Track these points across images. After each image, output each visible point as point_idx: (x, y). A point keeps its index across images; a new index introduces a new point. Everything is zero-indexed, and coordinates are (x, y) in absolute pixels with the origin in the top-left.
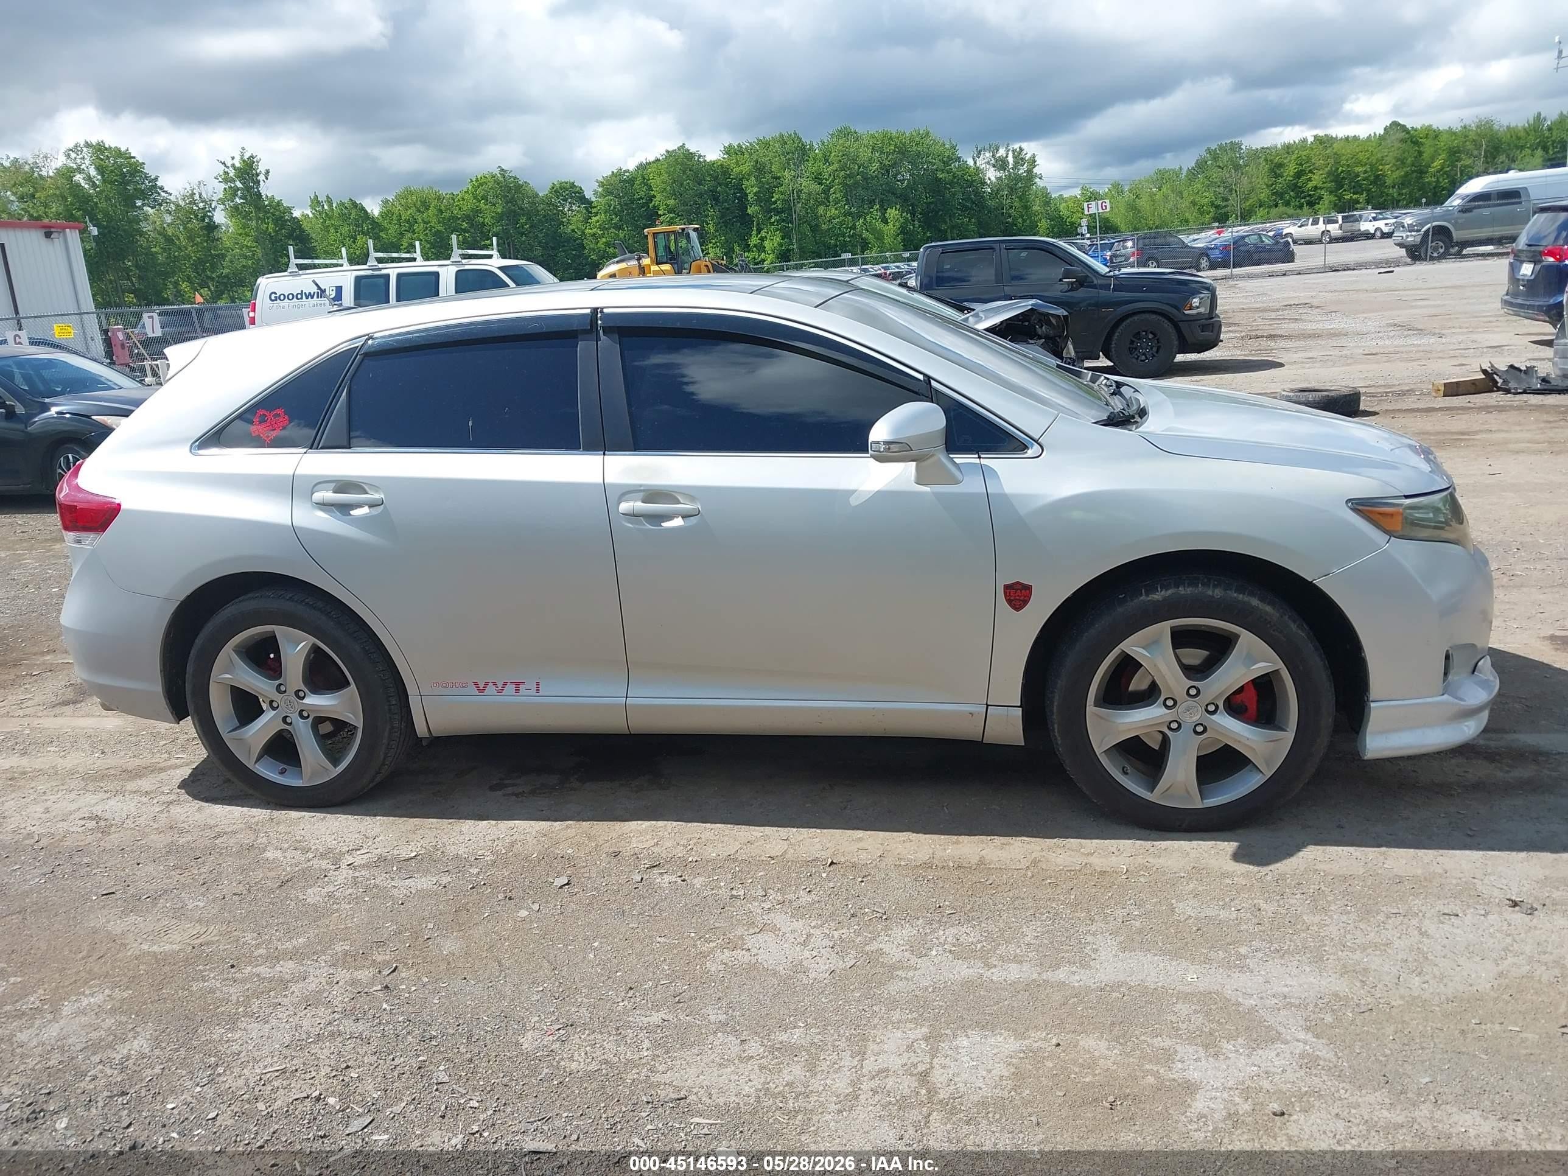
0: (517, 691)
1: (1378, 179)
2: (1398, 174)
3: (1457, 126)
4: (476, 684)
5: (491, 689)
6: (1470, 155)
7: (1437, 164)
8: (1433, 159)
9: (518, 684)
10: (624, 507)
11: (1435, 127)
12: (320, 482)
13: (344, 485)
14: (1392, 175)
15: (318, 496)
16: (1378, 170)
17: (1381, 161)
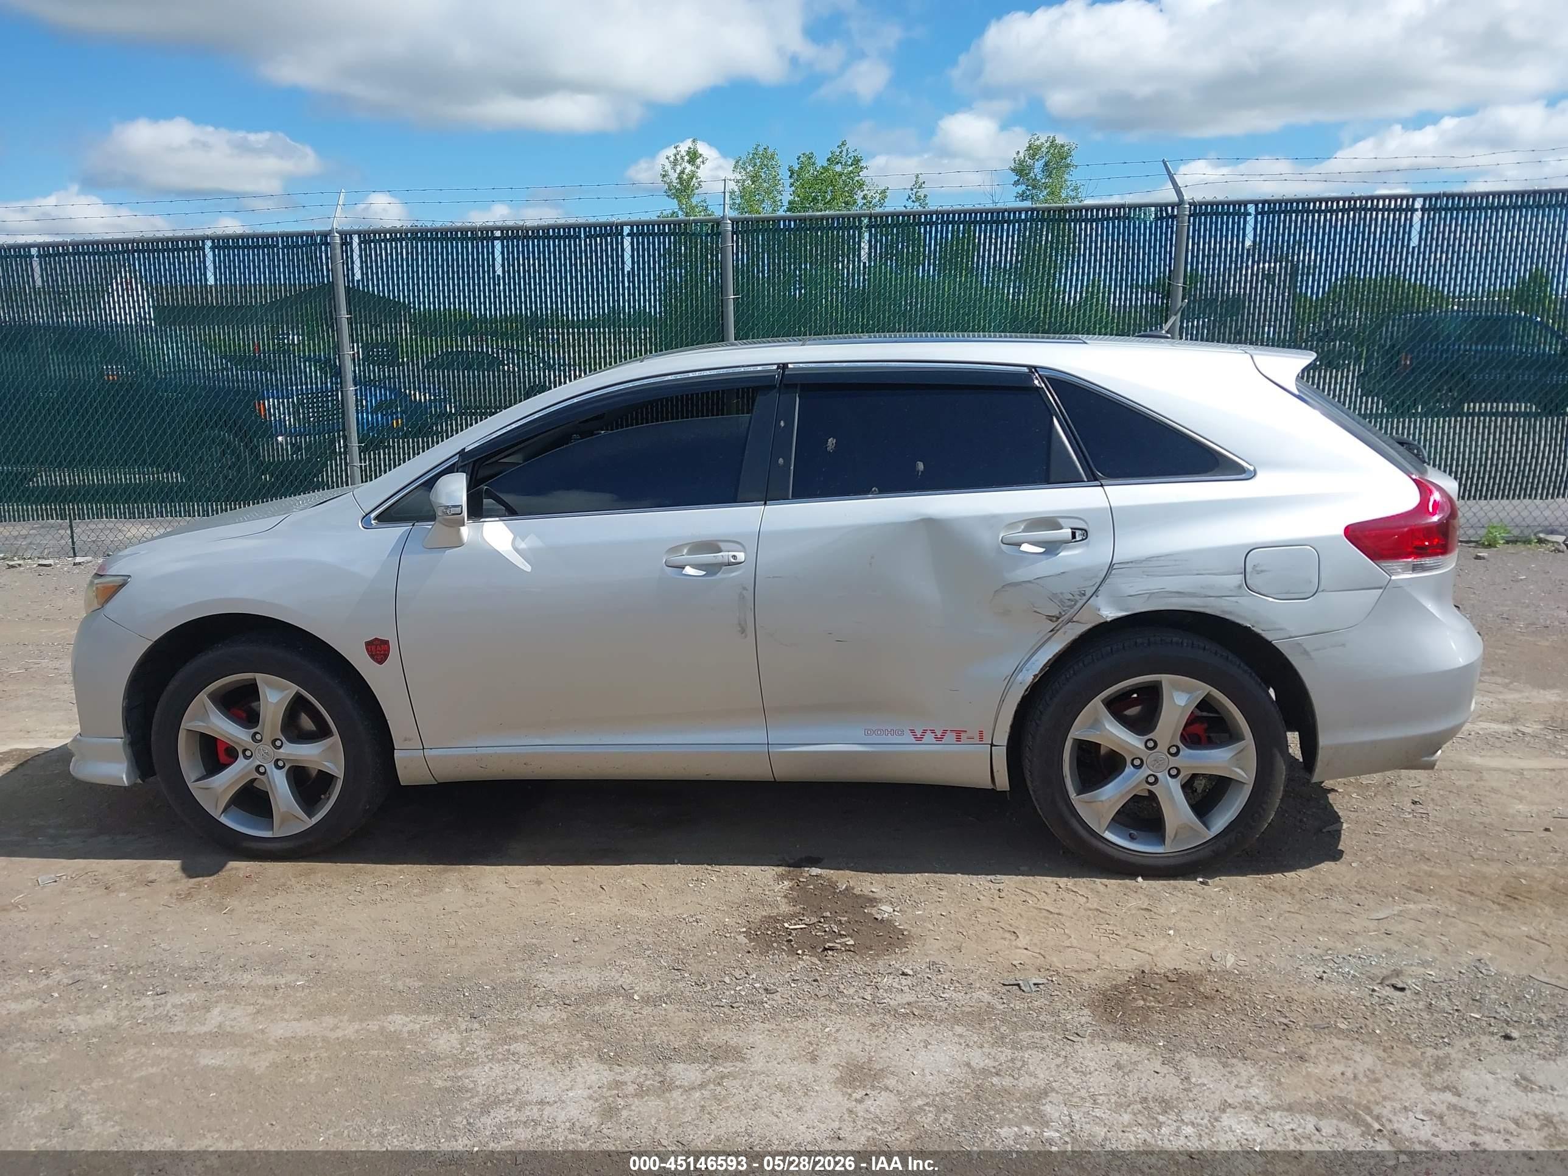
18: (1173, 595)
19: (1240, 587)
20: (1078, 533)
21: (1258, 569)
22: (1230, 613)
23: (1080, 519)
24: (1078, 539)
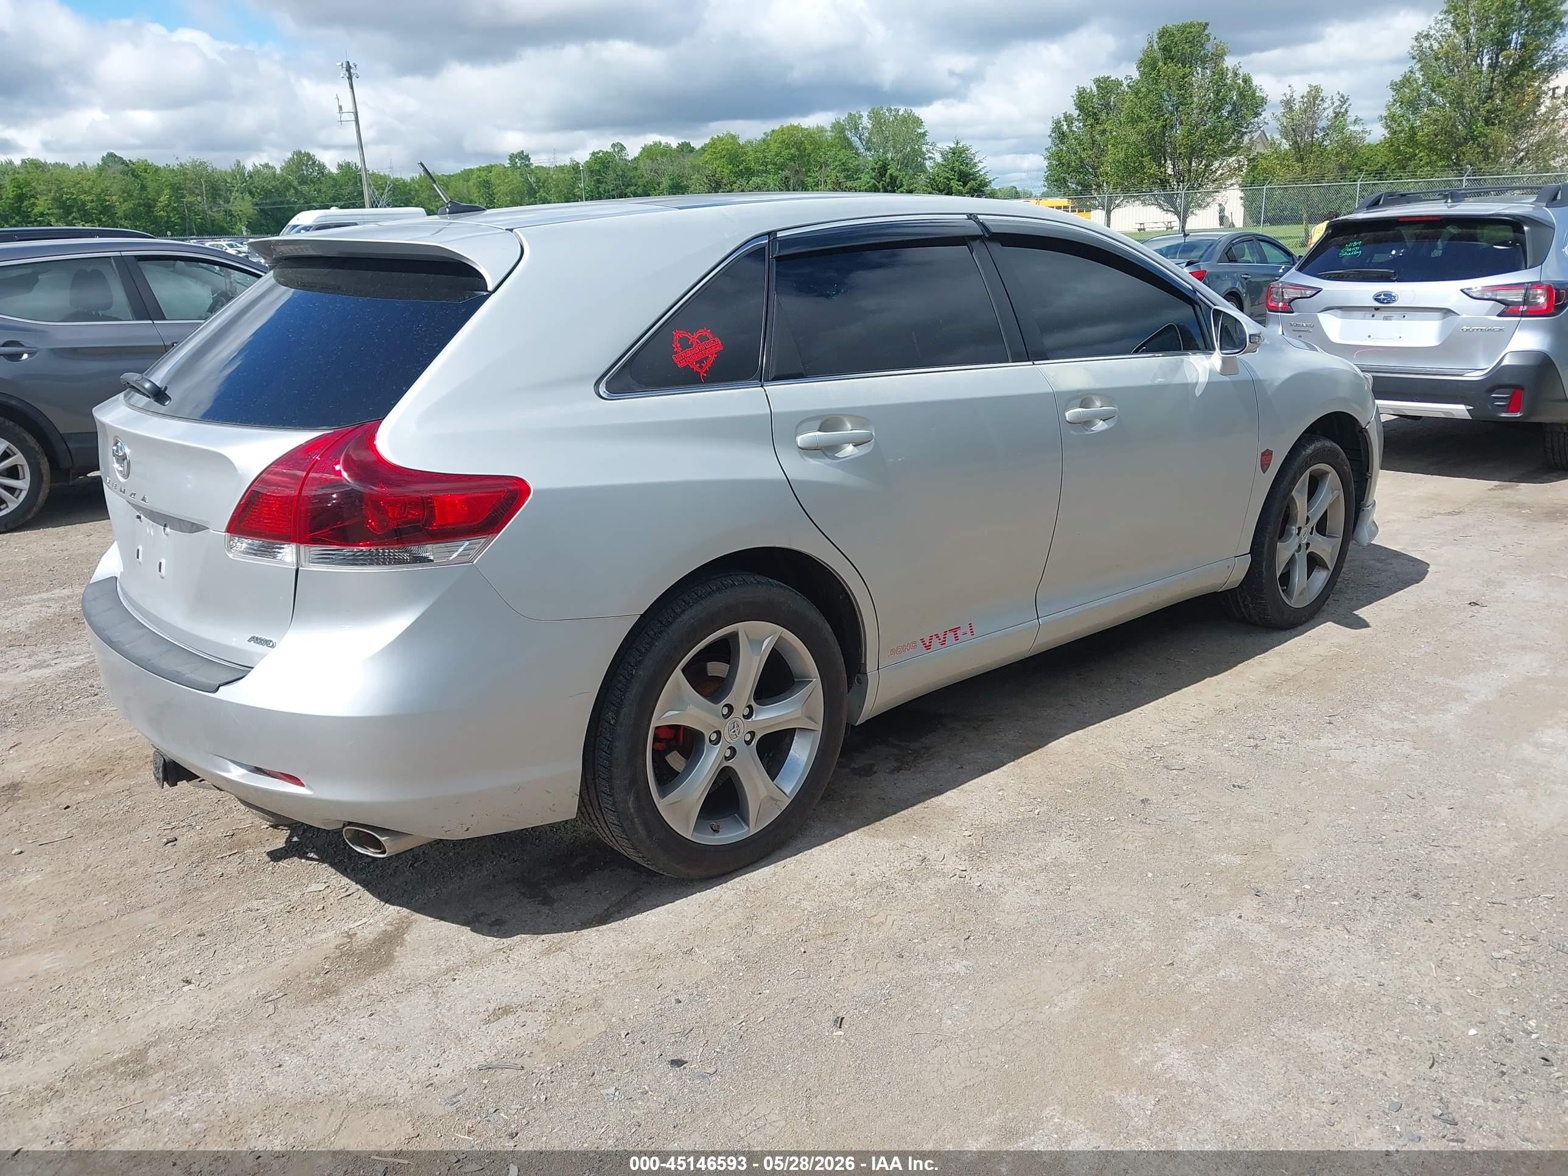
0: (956, 638)
1: (107, 210)
2: (126, 206)
3: (174, 164)
4: (922, 640)
5: (935, 642)
6: (192, 193)
7: (164, 199)
8: (159, 194)
9: (955, 630)
10: (1070, 414)
11: (150, 162)
12: (804, 421)
13: (829, 422)
14: (122, 208)
15: (800, 440)
16: (106, 201)
17: (104, 191)
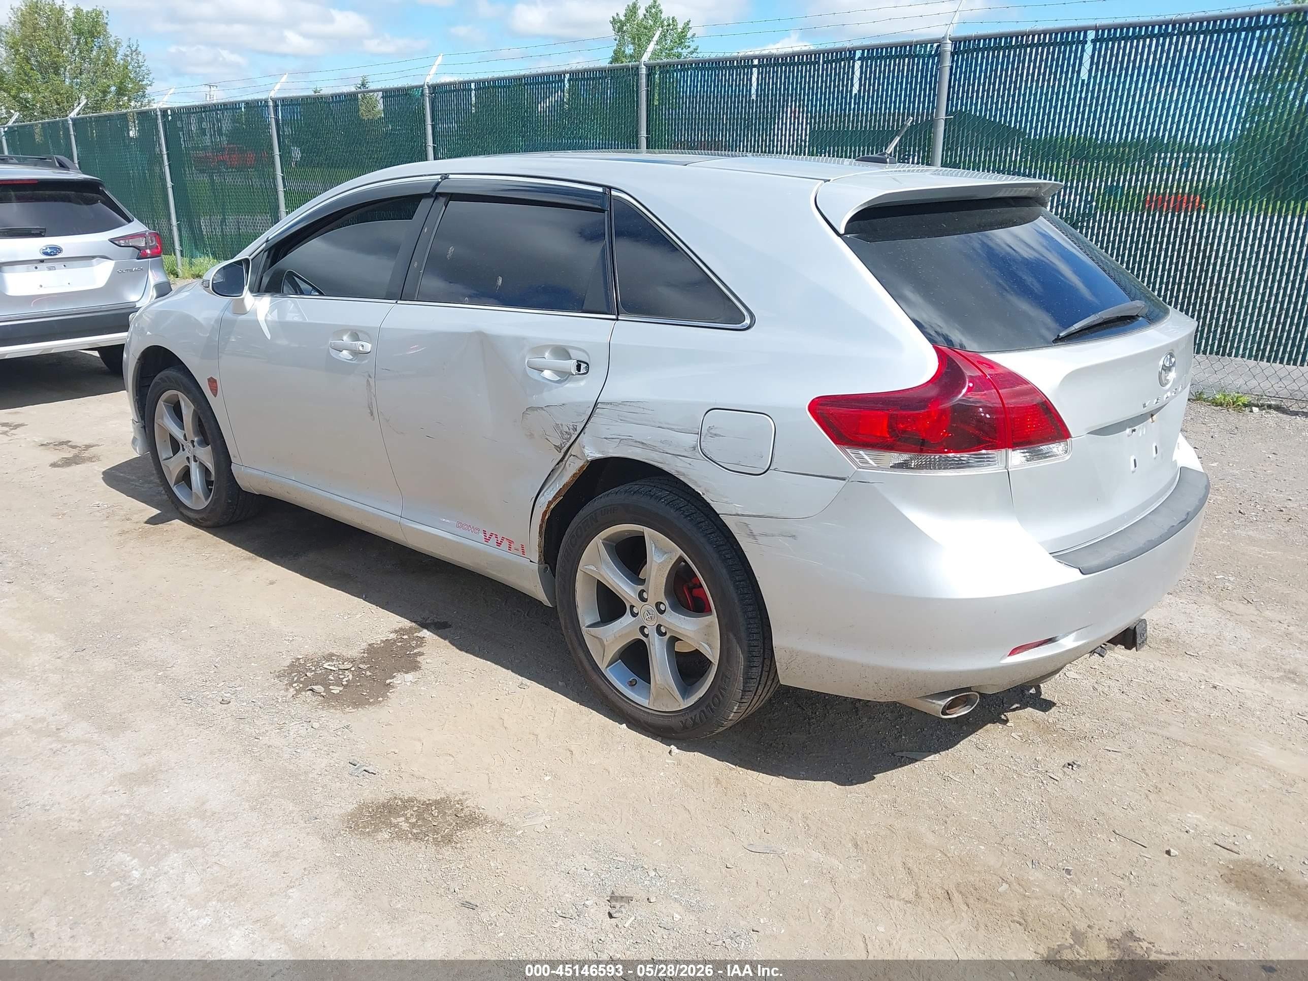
18: (638, 444)
19: (694, 448)
20: (583, 366)
21: (713, 431)
22: (684, 475)
23: (584, 351)
24: (582, 372)
